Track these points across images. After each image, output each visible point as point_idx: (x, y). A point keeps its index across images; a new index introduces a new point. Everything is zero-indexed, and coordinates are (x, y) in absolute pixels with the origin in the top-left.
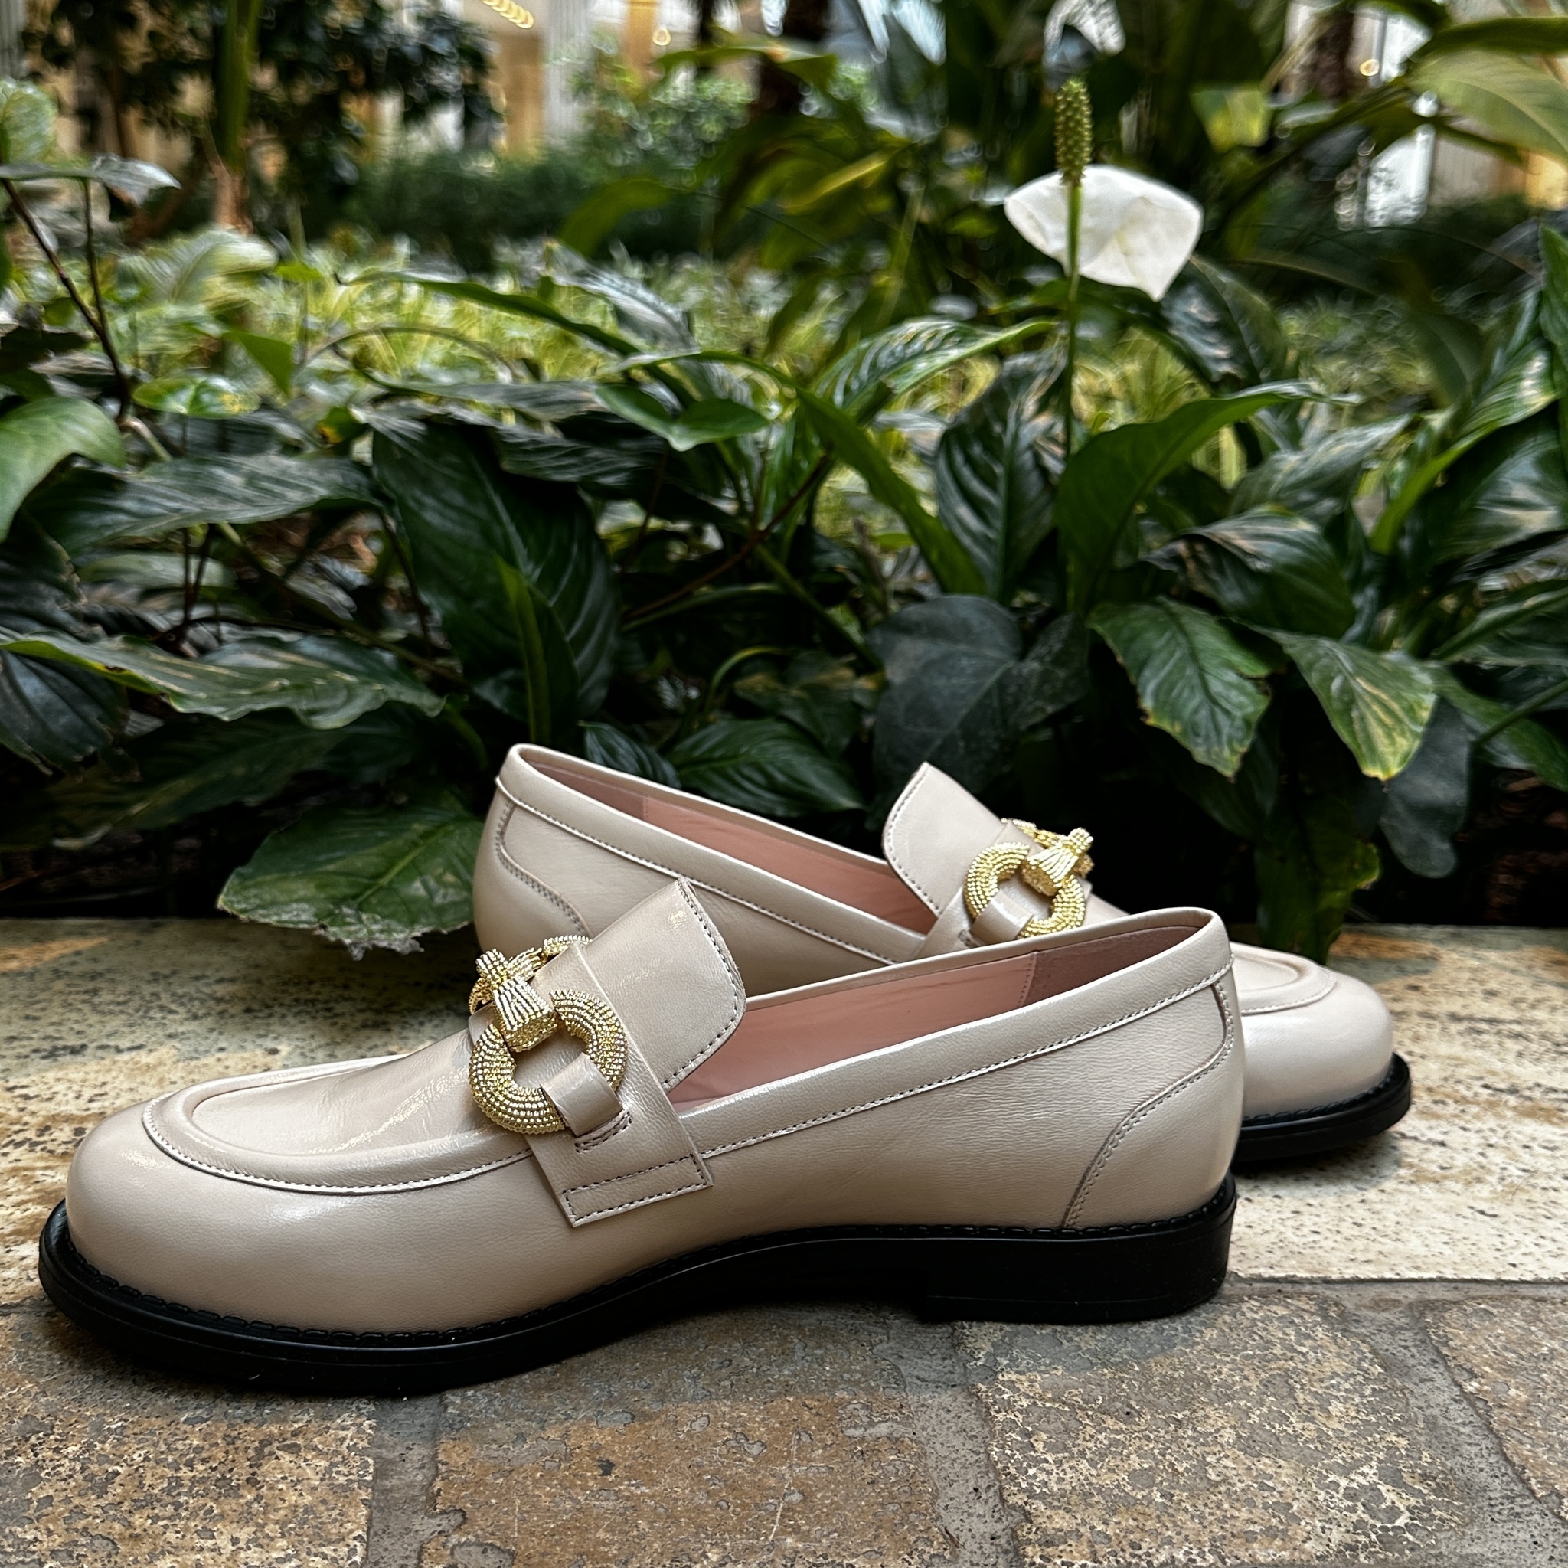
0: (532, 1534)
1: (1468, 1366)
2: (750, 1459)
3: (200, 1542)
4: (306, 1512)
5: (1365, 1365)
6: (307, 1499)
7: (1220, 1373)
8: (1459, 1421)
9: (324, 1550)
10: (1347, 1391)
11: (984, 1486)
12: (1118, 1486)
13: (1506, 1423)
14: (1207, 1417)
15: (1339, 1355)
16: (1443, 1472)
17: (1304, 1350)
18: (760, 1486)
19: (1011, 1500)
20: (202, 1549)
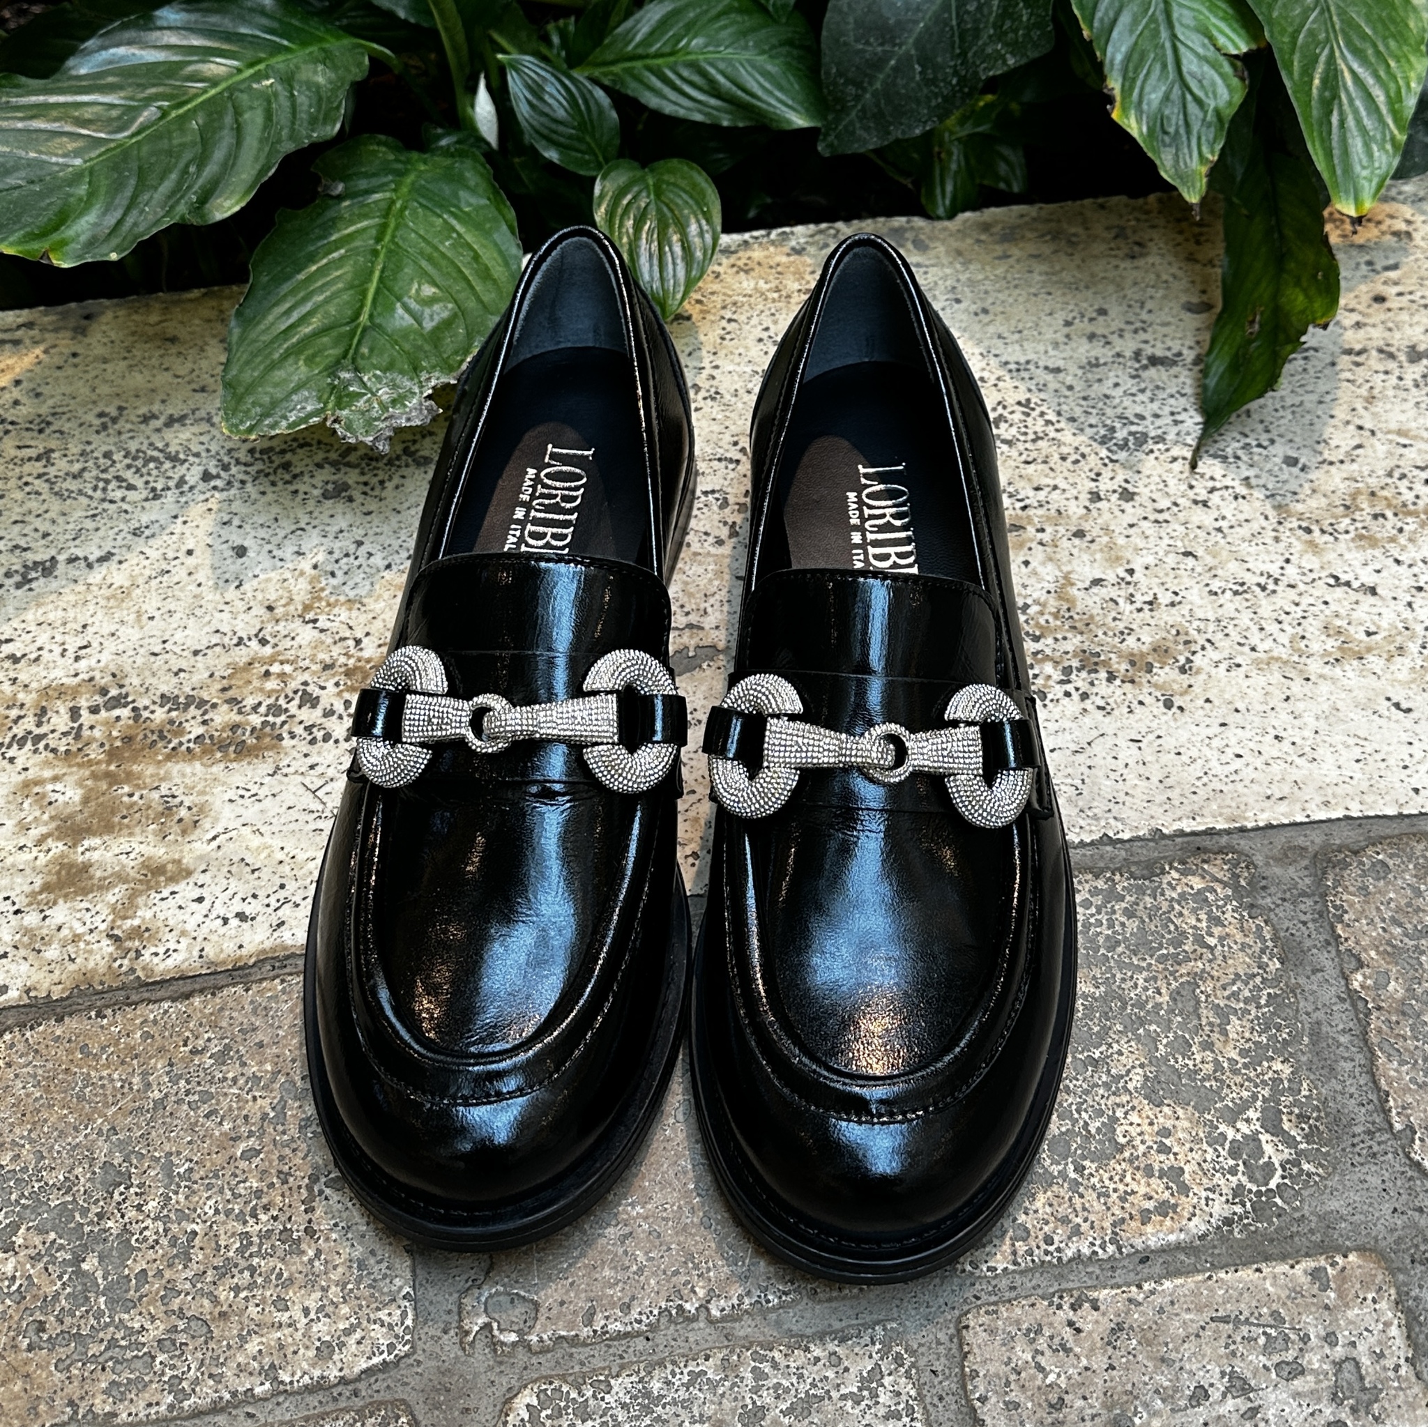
1: (1357, 950)
3: (279, 1317)
4: (359, 1269)
5: (1265, 959)
7: (1136, 986)
8: (1340, 1027)
9: (381, 1315)
10: (1246, 1001)
14: (1120, 1053)
15: (1243, 947)
16: (1317, 1108)
17: (1212, 941)
20: (280, 1325)
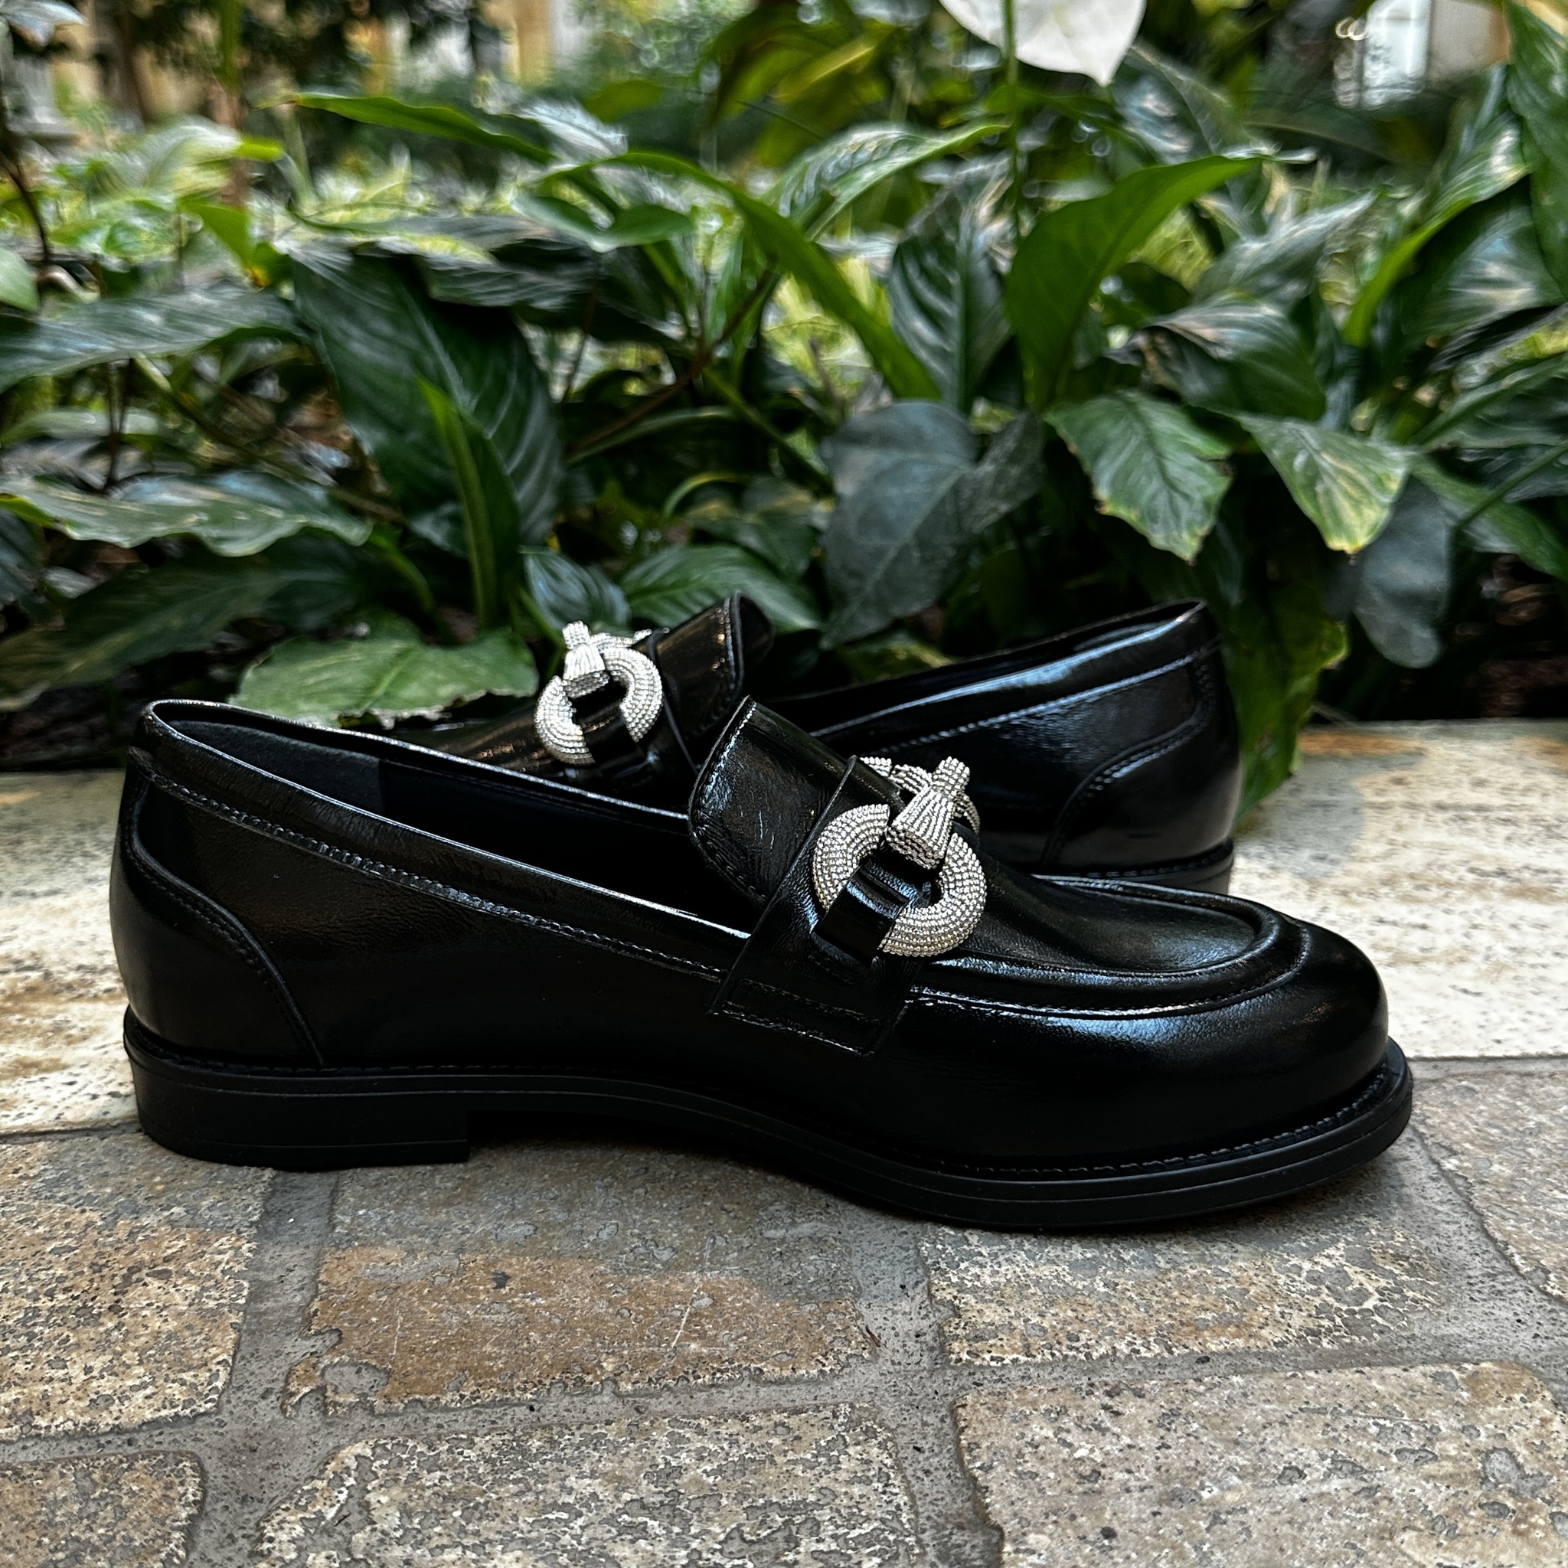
0: (413, 1351)
1: (1446, 1143)
2: (659, 1266)
3: (52, 1373)
4: (169, 1338)
6: (172, 1325)
8: (1437, 1199)
9: (184, 1376)
11: (912, 1283)
12: (1057, 1277)
13: (1487, 1199)
16: (1418, 1252)
18: (667, 1293)
19: (939, 1295)
20: (51, 1379)
